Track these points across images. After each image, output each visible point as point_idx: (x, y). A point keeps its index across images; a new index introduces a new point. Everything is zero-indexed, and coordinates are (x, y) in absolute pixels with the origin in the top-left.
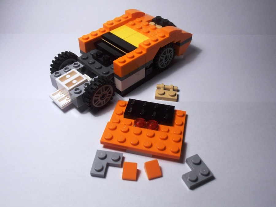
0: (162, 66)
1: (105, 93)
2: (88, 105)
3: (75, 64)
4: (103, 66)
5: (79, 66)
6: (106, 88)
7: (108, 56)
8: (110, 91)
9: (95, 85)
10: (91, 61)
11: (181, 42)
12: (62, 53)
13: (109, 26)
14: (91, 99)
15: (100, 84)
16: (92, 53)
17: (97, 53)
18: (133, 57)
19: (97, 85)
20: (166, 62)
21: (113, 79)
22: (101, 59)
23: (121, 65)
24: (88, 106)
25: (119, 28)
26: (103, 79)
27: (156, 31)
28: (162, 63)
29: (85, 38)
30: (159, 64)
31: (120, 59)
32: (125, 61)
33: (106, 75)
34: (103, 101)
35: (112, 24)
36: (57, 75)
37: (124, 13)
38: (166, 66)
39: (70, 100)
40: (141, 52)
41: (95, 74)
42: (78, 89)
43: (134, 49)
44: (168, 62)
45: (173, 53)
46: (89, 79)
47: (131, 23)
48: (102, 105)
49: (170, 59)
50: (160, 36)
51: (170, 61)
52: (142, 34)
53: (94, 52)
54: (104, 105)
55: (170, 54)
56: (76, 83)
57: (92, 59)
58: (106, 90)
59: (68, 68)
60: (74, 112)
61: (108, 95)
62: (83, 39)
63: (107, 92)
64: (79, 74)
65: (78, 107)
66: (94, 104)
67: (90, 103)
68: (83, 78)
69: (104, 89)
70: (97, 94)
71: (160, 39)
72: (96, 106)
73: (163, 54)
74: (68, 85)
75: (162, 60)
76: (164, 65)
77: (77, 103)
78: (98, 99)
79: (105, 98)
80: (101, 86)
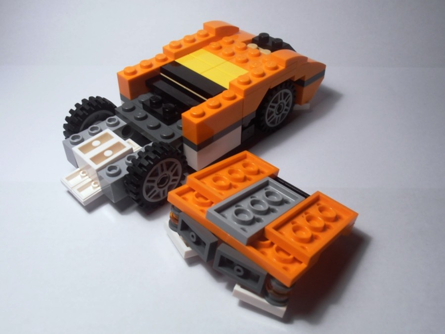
0: (273, 123)
1: (166, 174)
2: (134, 198)
3: (110, 121)
4: (163, 125)
5: (118, 123)
6: (169, 165)
7: (172, 105)
8: (177, 170)
9: (147, 158)
10: (140, 114)
11: (306, 79)
13: (175, 51)
14: (139, 186)
15: (156, 158)
16: (143, 100)
17: (152, 99)
18: (220, 106)
19: (150, 159)
20: (280, 116)
21: (182, 148)
22: (160, 111)
23: (197, 121)
24: (135, 200)
25: (191, 55)
26: (162, 148)
27: (260, 59)
28: (273, 119)
29: (128, 72)
30: (267, 120)
31: (195, 110)
32: (203, 114)
33: (169, 141)
34: (163, 189)
35: (180, 46)
36: (76, 141)
37: (202, 28)
38: (279, 122)
39: (100, 188)
40: (234, 98)
41: (147, 139)
42: (115, 168)
43: (221, 92)
44: (283, 115)
45: (291, 99)
46: (136, 148)
47: (214, 45)
48: (161, 197)
49: (286, 110)
50: (269, 66)
51: (287, 113)
52: (235, 64)
53: (145, 97)
54: (165, 197)
55: (286, 101)
56: (112, 155)
57: (142, 110)
58: (168, 169)
59: (96, 128)
60: (107, 212)
61: (172, 178)
62: (126, 74)
63: (170, 173)
64: (117, 139)
65: (114, 202)
66: (146, 197)
67: (138, 194)
68: (124, 147)
69: (165, 167)
70: (151, 176)
71: (269, 74)
72: (150, 200)
73: (273, 102)
74: (95, 159)
75: (272, 112)
76: (276, 121)
77: (112, 194)
78: (153, 187)
79: (166, 183)
80: (159, 161)
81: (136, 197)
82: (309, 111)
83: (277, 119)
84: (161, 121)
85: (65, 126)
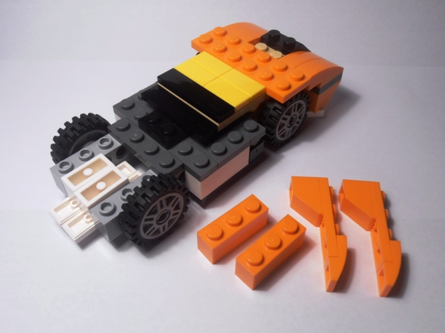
0: (283, 136)
1: (166, 210)
2: (130, 238)
3: (102, 142)
4: (162, 148)
5: (112, 144)
6: (169, 200)
8: (178, 203)
9: (144, 196)
10: (136, 135)
11: (321, 87)
12: (75, 119)
14: (134, 227)
16: (139, 117)
19: (148, 197)
20: (291, 128)
26: (161, 183)
27: (272, 65)
28: (283, 132)
30: (277, 133)
33: (169, 171)
34: (163, 225)
36: (64, 169)
38: (289, 136)
39: (93, 223)
45: (304, 110)
48: (162, 233)
49: (298, 123)
51: (298, 125)
54: (165, 232)
56: (105, 188)
57: (139, 130)
58: (168, 204)
59: (87, 152)
61: (173, 212)
63: (170, 208)
64: (110, 166)
66: (144, 235)
68: (119, 178)
69: (164, 203)
70: (149, 214)
72: (149, 237)
73: (286, 114)
75: (283, 125)
76: (286, 134)
78: (151, 225)
79: (166, 219)
80: (158, 198)
81: (132, 237)
82: (324, 118)
83: (288, 132)
84: (160, 143)
85: (52, 146)
